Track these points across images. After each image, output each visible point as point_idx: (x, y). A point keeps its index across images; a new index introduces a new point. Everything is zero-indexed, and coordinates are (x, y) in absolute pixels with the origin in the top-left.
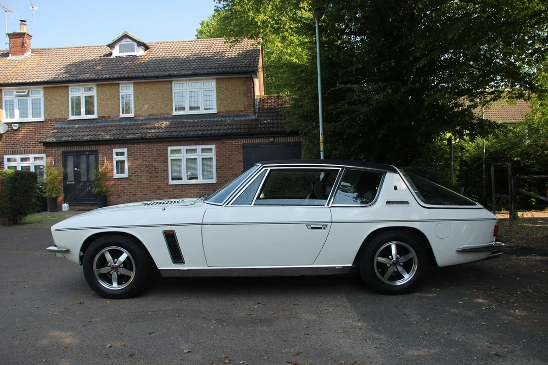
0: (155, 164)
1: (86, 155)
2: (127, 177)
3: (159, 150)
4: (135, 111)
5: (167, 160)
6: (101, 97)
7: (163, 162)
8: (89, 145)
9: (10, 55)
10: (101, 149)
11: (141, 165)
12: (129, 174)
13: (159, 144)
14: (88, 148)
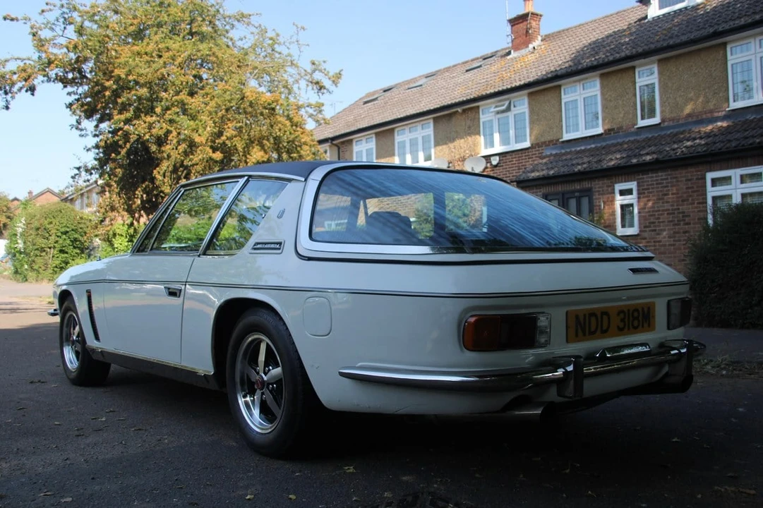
0: (684, 208)
1: (576, 197)
2: (636, 233)
3: (690, 180)
4: (662, 112)
5: (706, 199)
6: (607, 96)
7: (698, 203)
8: (580, 181)
9: (512, 51)
10: (597, 185)
11: (659, 211)
12: (640, 227)
13: (690, 170)
14: (577, 186)
